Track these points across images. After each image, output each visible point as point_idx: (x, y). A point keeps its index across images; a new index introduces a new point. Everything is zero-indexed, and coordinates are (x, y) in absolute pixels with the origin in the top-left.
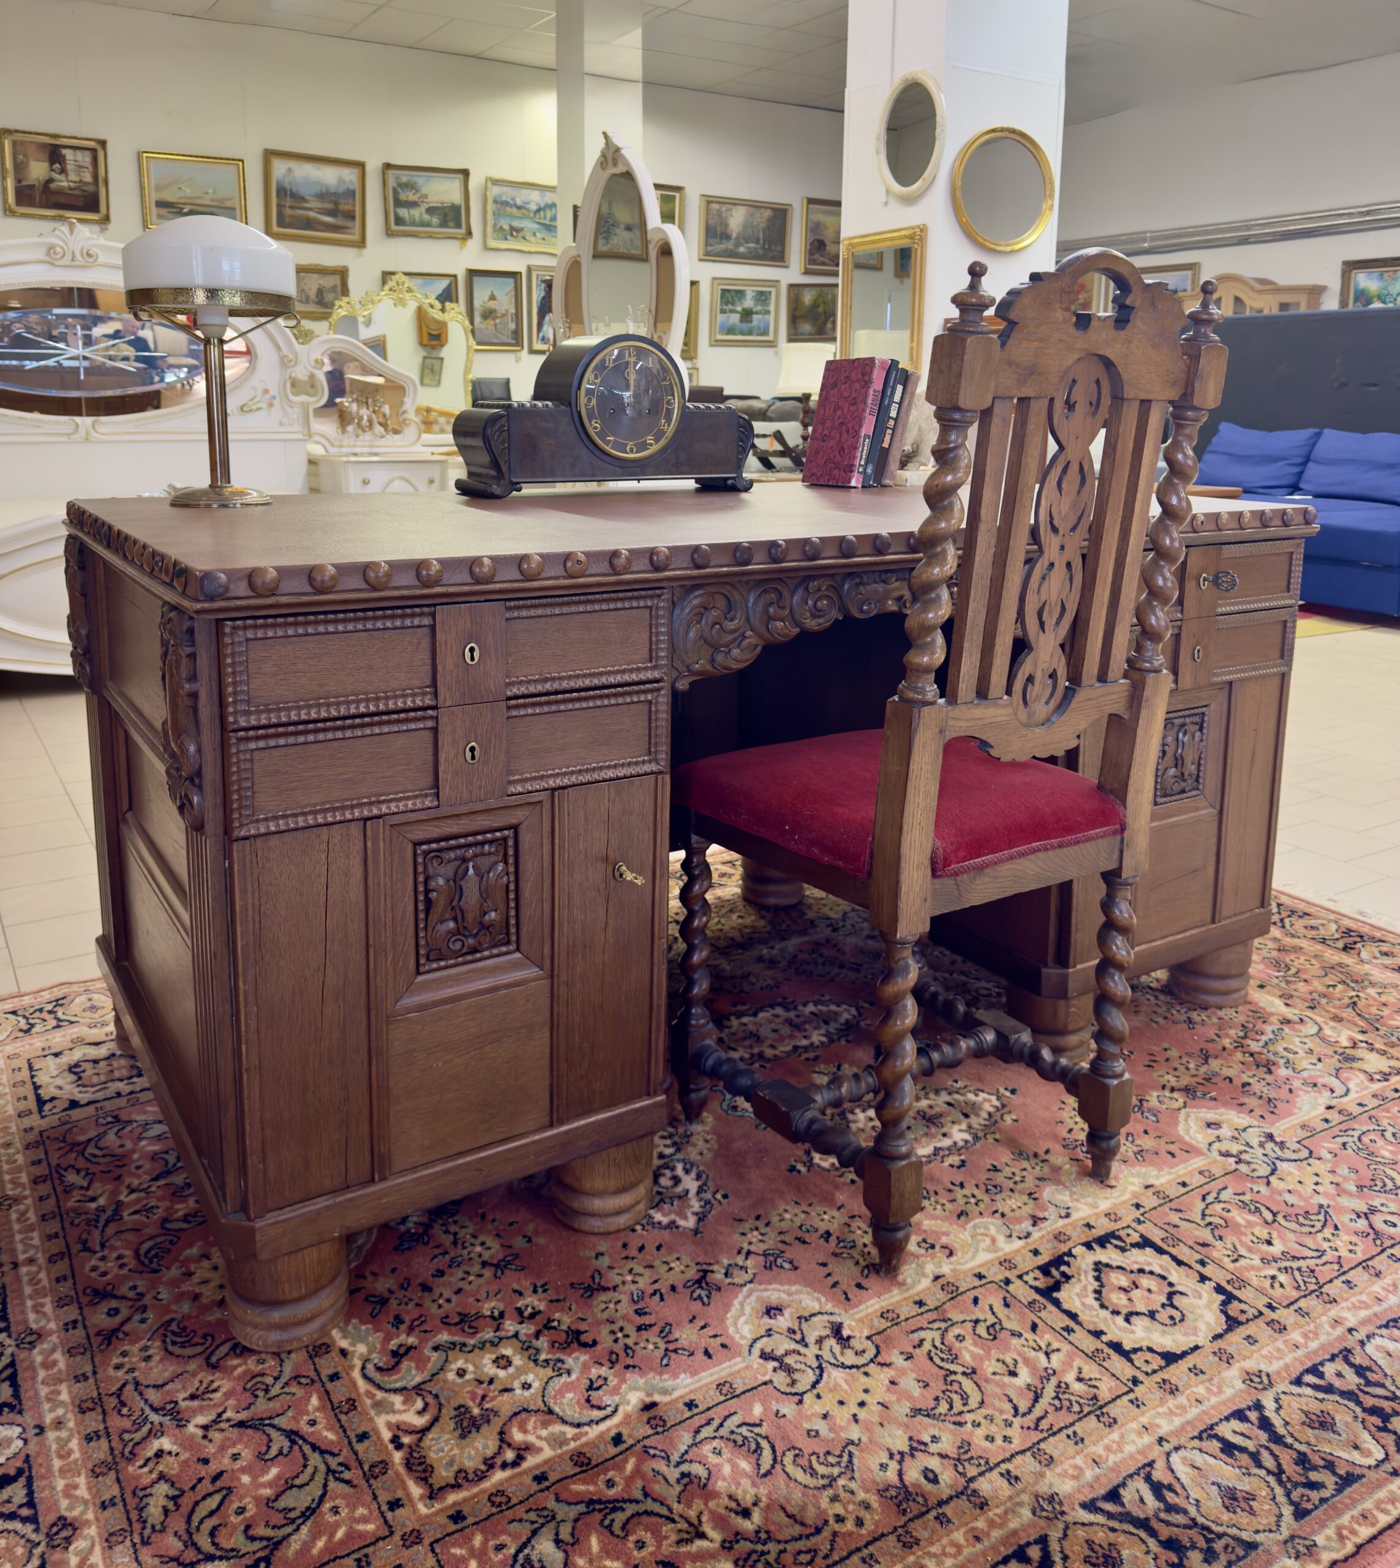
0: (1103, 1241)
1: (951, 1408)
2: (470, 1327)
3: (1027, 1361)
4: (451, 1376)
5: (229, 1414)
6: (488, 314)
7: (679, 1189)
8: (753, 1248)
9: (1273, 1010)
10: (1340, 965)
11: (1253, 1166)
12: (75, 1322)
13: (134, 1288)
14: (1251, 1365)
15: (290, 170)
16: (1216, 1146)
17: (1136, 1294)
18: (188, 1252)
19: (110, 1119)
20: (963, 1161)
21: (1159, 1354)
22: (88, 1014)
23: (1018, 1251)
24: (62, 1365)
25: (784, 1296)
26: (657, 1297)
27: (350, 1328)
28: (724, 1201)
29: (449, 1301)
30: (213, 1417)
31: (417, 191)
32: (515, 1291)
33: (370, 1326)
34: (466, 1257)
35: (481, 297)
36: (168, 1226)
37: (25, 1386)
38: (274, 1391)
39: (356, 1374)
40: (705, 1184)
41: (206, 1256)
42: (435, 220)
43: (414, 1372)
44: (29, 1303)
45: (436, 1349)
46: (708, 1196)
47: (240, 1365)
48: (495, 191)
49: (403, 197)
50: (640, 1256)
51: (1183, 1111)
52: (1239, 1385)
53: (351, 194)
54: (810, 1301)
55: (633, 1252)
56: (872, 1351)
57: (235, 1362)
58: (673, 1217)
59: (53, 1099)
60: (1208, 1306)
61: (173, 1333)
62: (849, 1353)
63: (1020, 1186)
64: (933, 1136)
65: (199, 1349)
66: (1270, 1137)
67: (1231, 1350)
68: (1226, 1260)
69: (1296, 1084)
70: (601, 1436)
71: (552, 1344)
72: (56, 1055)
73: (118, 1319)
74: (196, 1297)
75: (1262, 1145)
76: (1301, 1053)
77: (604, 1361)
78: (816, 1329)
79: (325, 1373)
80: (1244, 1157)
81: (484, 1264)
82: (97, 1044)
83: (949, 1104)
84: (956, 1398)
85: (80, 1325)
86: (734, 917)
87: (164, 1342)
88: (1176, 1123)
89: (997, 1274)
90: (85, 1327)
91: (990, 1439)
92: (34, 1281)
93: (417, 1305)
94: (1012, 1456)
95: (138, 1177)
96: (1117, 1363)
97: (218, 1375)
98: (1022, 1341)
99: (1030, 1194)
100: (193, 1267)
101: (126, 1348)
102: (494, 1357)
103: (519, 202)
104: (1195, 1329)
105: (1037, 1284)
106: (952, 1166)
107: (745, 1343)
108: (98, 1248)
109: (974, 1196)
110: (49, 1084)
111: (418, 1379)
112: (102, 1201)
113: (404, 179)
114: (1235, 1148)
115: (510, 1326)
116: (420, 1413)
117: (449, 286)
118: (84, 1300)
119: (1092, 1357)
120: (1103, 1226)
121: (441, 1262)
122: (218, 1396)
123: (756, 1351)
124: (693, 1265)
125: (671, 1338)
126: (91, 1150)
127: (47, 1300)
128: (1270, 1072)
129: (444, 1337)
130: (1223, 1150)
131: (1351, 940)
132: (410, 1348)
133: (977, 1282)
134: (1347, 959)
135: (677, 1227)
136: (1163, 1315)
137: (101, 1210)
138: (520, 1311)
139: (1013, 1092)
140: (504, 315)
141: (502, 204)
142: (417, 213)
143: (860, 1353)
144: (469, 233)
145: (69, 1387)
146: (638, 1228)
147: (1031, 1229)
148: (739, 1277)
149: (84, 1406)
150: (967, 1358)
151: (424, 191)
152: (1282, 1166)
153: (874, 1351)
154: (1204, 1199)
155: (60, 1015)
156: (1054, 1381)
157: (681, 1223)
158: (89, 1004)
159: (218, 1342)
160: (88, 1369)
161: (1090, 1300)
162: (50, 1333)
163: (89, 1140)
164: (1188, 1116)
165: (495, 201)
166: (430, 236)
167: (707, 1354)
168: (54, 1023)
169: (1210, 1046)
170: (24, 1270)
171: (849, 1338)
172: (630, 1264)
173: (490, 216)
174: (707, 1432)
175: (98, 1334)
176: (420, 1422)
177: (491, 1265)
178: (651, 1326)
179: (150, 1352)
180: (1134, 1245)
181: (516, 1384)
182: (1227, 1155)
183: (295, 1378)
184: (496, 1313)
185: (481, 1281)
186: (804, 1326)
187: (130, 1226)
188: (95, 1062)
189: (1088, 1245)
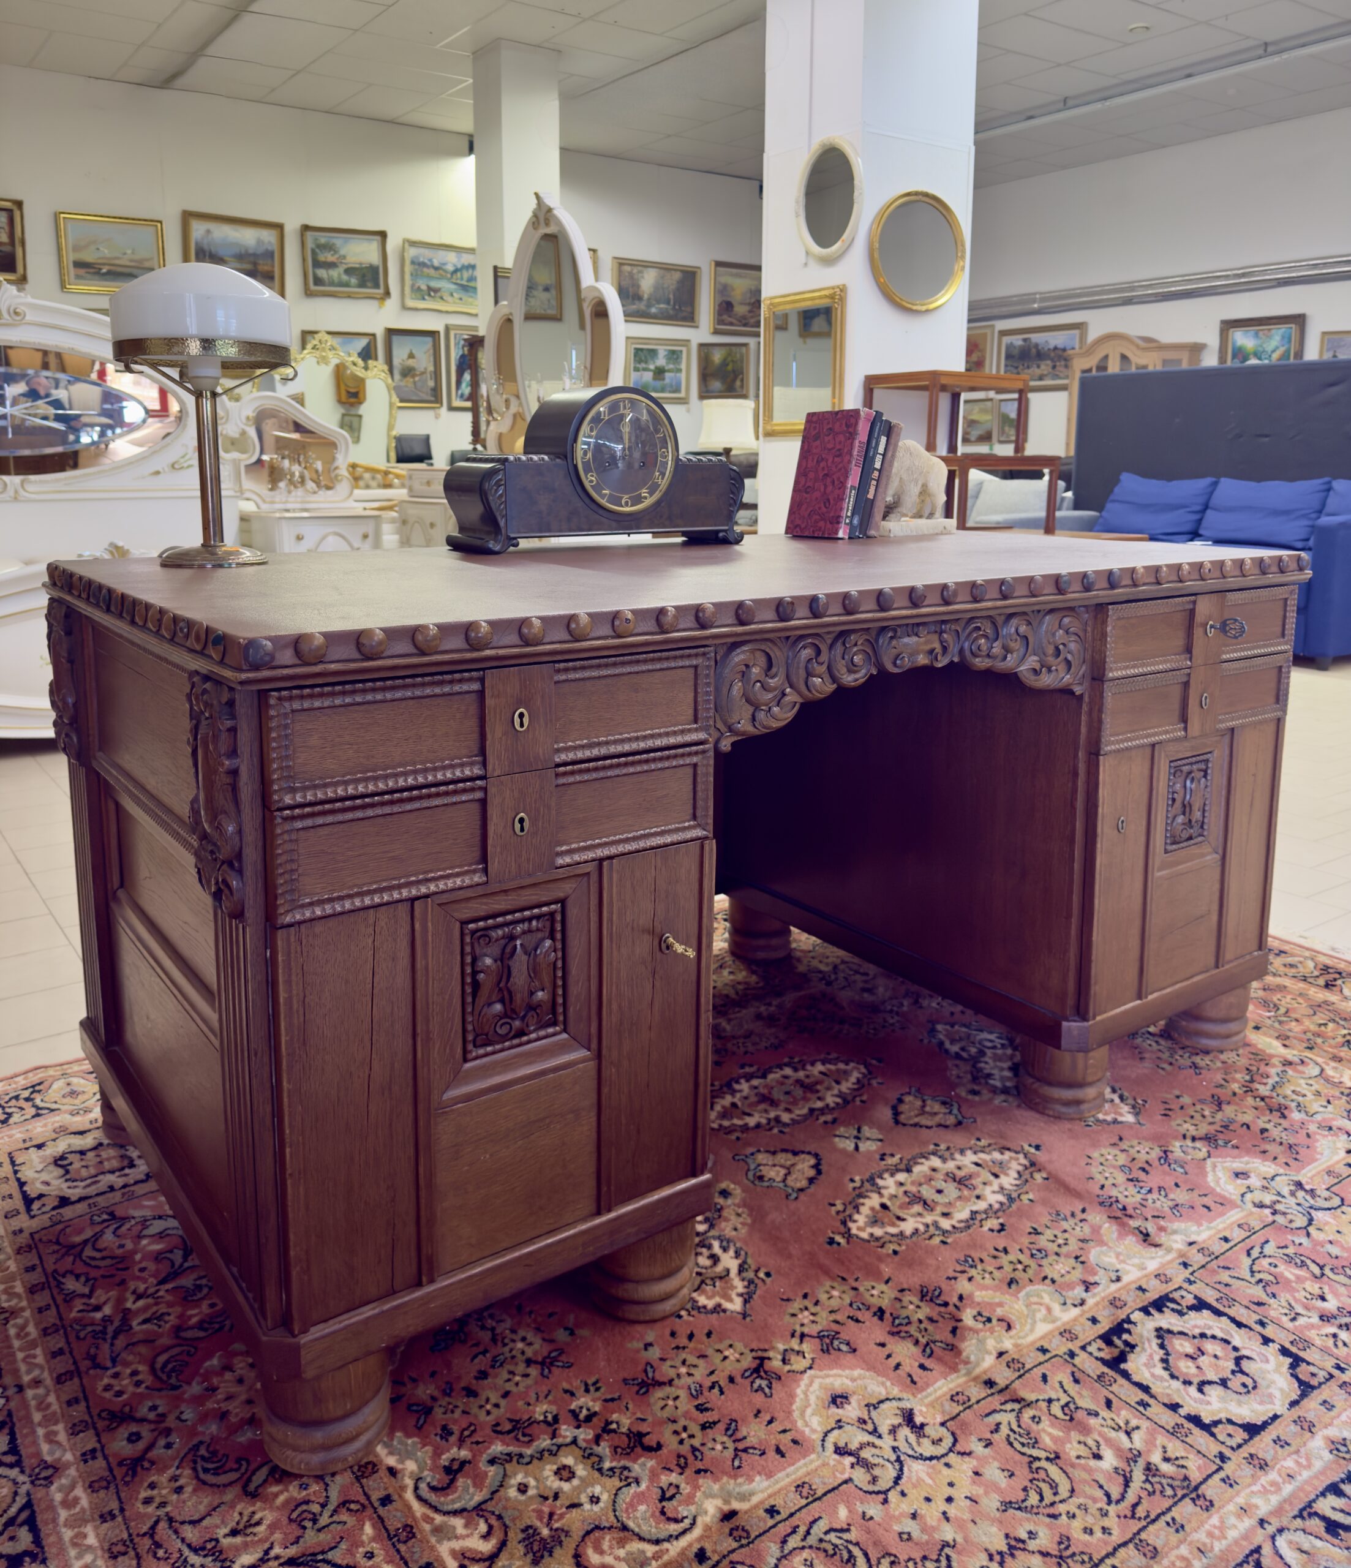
0: (1159, 1304)
1: (1042, 1499)
2: (524, 1435)
3: (1109, 1442)
4: (513, 1493)
5: (277, 1550)
6: (407, 372)
7: (719, 1269)
8: (806, 1330)
9: (1272, 1051)
10: (1326, 1002)
11: (1289, 1217)
12: (94, 1451)
13: (154, 1408)
14: (1333, 1432)
15: (208, 231)
16: (1248, 1196)
17: (1203, 1361)
18: (207, 1364)
19: (105, 1217)
20: (1002, 1225)
21: (1241, 1426)
22: (68, 1100)
23: (1075, 1320)
24: (84, 1502)
25: (848, 1382)
26: (716, 1391)
27: (395, 1443)
28: (768, 1280)
29: (497, 1406)
30: (259, 1555)
31: (336, 252)
32: (566, 1391)
33: (416, 1439)
34: (508, 1355)
35: (400, 355)
36: (183, 1334)
37: (45, 1530)
38: (324, 1520)
39: (409, 1495)
40: (745, 1262)
41: (228, 1368)
42: (354, 281)
43: (471, 1490)
44: (41, 1432)
45: (492, 1462)
46: (750, 1274)
47: (281, 1492)
48: (412, 252)
49: (322, 257)
50: (691, 1345)
51: (1209, 1161)
52: (1327, 1456)
53: (270, 255)
54: (876, 1386)
55: (684, 1341)
56: (948, 1441)
57: (275, 1489)
58: (717, 1299)
59: (41, 1196)
60: (1277, 1370)
61: (203, 1458)
62: (926, 1442)
63: (1064, 1250)
64: (968, 1200)
65: (233, 1476)
66: (1299, 1185)
67: (1310, 1416)
68: (1285, 1319)
69: (1312, 1128)
70: (683, 1553)
71: (615, 1449)
72: (39, 1147)
73: (141, 1445)
74: (224, 1415)
75: (1293, 1194)
76: (1310, 1096)
77: (673, 1466)
78: (887, 1417)
79: (375, 1496)
80: (1278, 1207)
81: (529, 1362)
82: (81, 1133)
83: (977, 1164)
84: (1045, 1488)
85: (99, 1454)
86: (725, 972)
87: (194, 1469)
88: (1204, 1174)
89: (1060, 1347)
90: (105, 1457)
91: (1088, 1531)
92: (42, 1406)
93: (464, 1412)
94: (1115, 1550)
95: (145, 1281)
96: (1199, 1437)
97: (259, 1504)
98: (1099, 1420)
99: (1077, 1258)
100: (215, 1381)
101: (154, 1478)
102: (555, 1467)
103: (436, 263)
104: (1270, 1396)
105: (1101, 1355)
106: (992, 1230)
107: (817, 1437)
108: (109, 1364)
109: (1020, 1262)
110: (34, 1180)
111: (478, 1498)
112: (107, 1310)
113: (323, 241)
114: (1267, 1199)
115: (567, 1432)
116: (486, 1537)
117: (368, 344)
118: (101, 1425)
119: (1174, 1432)
120: (1156, 1290)
121: (481, 1362)
122: (261, 1529)
123: (830, 1447)
124: (747, 1351)
125: (739, 1435)
126: (88, 1252)
127: (60, 1428)
128: (1284, 1116)
129: (498, 1448)
130: (1257, 1201)
131: (1331, 977)
132: (464, 1463)
133: (1041, 1358)
134: (1331, 997)
135: (724, 1311)
136: (1236, 1382)
137: (106, 1320)
138: (574, 1414)
139: (1037, 1148)
140: (423, 373)
141: (419, 265)
142: (335, 273)
143: (937, 1442)
144: (387, 294)
145: (96, 1528)
146: (683, 1313)
147: (1084, 1295)
148: (798, 1364)
149: (115, 1549)
150: (1047, 1441)
151: (342, 252)
152: (1318, 1215)
153: (950, 1440)
154: (1249, 1255)
155: (38, 1102)
156: (1142, 1462)
157: (727, 1305)
158: (68, 1089)
159: (253, 1466)
160: (114, 1505)
161: (1159, 1370)
162: (67, 1466)
163: (86, 1242)
164: (1214, 1166)
165: (413, 263)
166: (349, 296)
167: (778, 1451)
168: (33, 1111)
169: (1218, 1091)
170: (30, 1393)
171: (922, 1426)
172: (683, 1355)
173: (407, 277)
174: (794, 1542)
175: (120, 1464)
176: (487, 1547)
177: (536, 1362)
178: (715, 1423)
179: (181, 1482)
180: (1191, 1308)
181: (584, 1499)
182: (1261, 1206)
183: (344, 1504)
184: (550, 1418)
185: (529, 1381)
186: (874, 1414)
187: (141, 1337)
188: (82, 1153)
189: (1145, 1310)
